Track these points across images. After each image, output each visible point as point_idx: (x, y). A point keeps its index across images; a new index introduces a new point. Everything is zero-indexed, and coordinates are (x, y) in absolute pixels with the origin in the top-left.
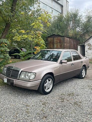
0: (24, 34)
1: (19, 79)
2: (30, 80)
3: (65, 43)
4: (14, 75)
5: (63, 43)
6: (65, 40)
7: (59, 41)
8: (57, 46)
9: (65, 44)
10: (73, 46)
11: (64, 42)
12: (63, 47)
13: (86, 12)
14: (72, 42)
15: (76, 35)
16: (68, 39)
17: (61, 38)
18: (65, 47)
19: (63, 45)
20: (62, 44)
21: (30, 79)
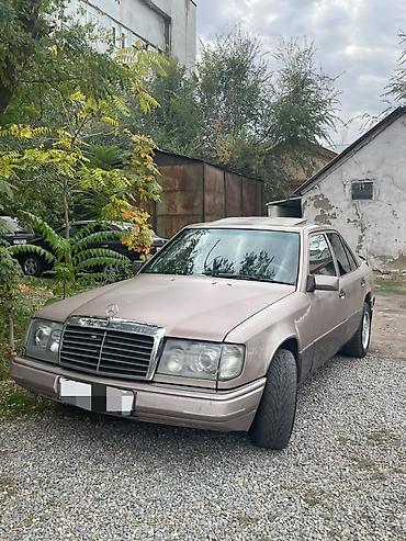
0: (30, 144)
1: (152, 382)
2: (221, 385)
3: (209, 191)
4: (123, 359)
5: (200, 193)
6: (207, 178)
7: (177, 182)
8: (170, 206)
9: (208, 198)
10: (238, 205)
11: (201, 187)
12: (199, 211)
13: (285, 54)
14: (235, 189)
15: (246, 154)
16: (219, 173)
17: (191, 170)
18: (207, 210)
19: (198, 202)
20: (194, 199)
21: (222, 376)
